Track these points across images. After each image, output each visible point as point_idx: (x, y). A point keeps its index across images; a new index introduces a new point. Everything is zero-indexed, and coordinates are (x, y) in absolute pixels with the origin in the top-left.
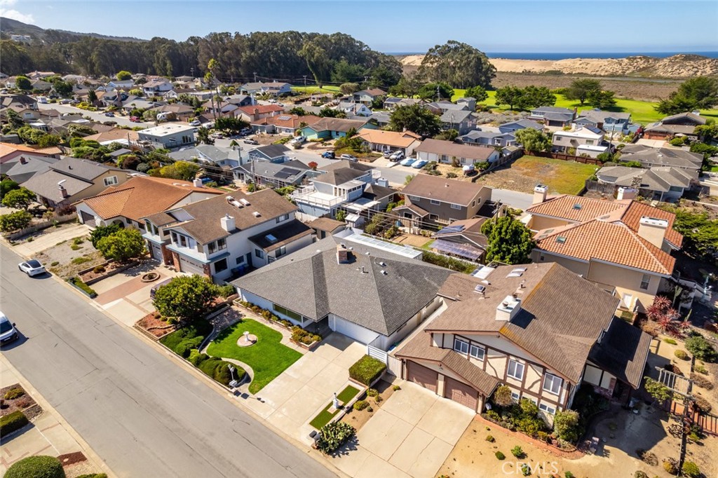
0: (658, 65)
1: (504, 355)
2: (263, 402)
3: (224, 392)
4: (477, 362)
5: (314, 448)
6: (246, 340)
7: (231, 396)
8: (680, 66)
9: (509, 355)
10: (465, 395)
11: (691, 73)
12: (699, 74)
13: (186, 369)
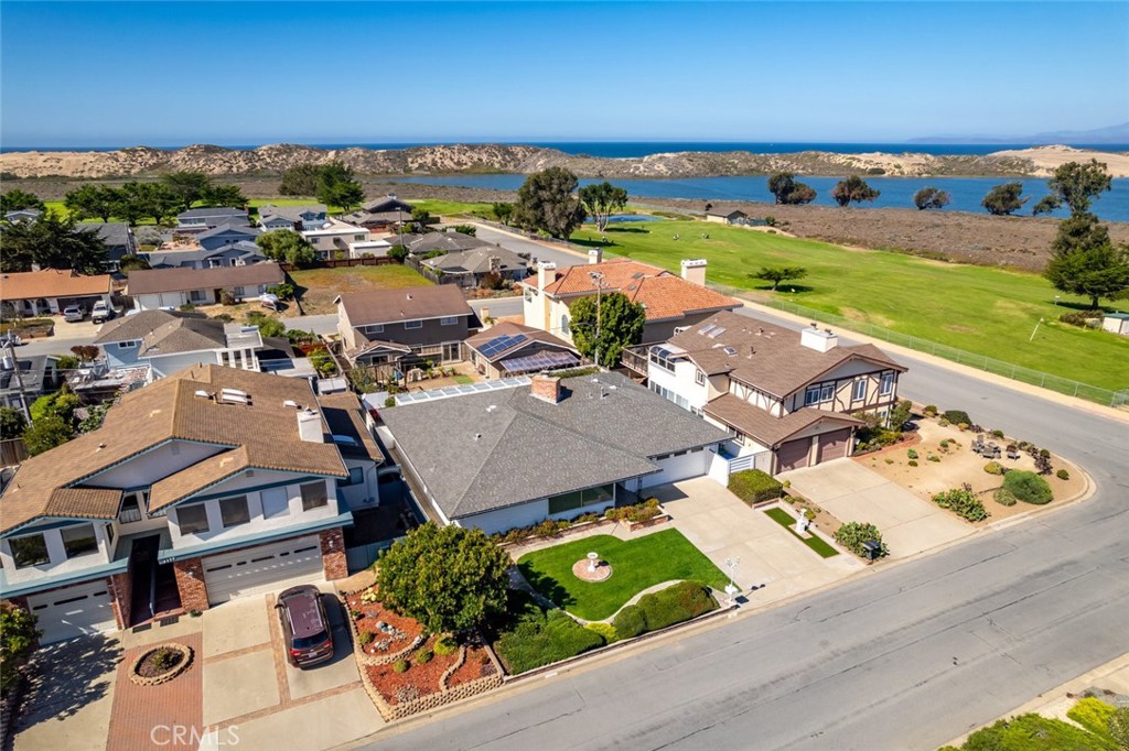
0: (173, 160)
1: (850, 380)
2: (763, 586)
3: (718, 621)
4: (826, 407)
5: (871, 564)
6: (591, 568)
7: (734, 613)
8: (206, 160)
9: (854, 377)
10: (834, 444)
11: (225, 169)
12: (235, 169)
13: (625, 656)
